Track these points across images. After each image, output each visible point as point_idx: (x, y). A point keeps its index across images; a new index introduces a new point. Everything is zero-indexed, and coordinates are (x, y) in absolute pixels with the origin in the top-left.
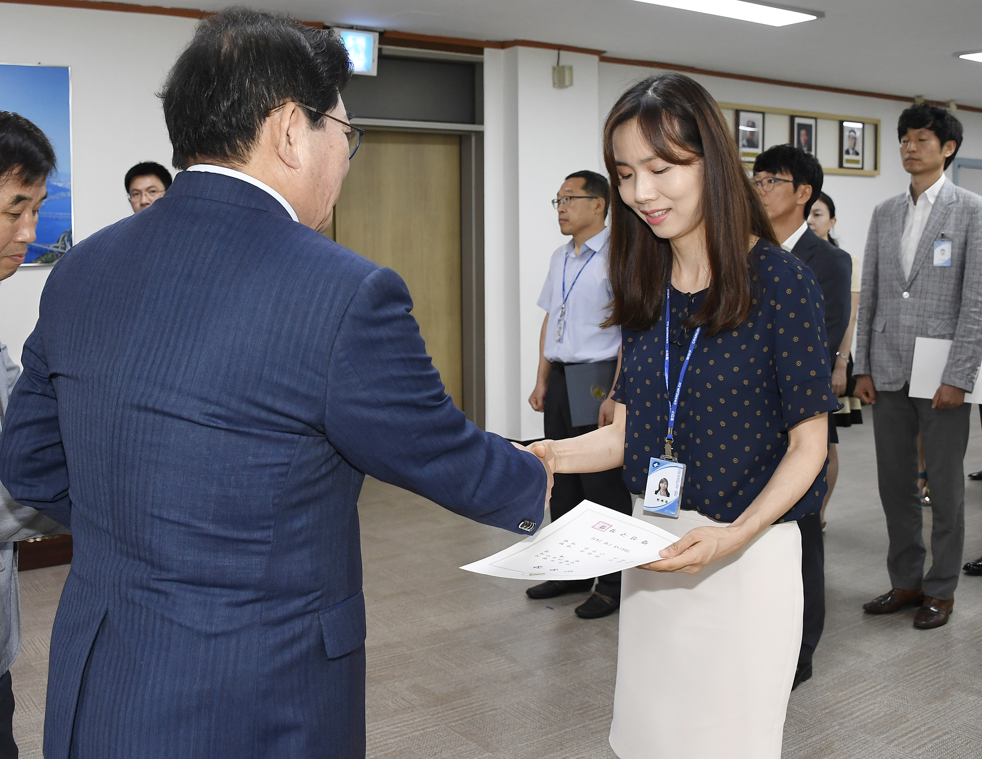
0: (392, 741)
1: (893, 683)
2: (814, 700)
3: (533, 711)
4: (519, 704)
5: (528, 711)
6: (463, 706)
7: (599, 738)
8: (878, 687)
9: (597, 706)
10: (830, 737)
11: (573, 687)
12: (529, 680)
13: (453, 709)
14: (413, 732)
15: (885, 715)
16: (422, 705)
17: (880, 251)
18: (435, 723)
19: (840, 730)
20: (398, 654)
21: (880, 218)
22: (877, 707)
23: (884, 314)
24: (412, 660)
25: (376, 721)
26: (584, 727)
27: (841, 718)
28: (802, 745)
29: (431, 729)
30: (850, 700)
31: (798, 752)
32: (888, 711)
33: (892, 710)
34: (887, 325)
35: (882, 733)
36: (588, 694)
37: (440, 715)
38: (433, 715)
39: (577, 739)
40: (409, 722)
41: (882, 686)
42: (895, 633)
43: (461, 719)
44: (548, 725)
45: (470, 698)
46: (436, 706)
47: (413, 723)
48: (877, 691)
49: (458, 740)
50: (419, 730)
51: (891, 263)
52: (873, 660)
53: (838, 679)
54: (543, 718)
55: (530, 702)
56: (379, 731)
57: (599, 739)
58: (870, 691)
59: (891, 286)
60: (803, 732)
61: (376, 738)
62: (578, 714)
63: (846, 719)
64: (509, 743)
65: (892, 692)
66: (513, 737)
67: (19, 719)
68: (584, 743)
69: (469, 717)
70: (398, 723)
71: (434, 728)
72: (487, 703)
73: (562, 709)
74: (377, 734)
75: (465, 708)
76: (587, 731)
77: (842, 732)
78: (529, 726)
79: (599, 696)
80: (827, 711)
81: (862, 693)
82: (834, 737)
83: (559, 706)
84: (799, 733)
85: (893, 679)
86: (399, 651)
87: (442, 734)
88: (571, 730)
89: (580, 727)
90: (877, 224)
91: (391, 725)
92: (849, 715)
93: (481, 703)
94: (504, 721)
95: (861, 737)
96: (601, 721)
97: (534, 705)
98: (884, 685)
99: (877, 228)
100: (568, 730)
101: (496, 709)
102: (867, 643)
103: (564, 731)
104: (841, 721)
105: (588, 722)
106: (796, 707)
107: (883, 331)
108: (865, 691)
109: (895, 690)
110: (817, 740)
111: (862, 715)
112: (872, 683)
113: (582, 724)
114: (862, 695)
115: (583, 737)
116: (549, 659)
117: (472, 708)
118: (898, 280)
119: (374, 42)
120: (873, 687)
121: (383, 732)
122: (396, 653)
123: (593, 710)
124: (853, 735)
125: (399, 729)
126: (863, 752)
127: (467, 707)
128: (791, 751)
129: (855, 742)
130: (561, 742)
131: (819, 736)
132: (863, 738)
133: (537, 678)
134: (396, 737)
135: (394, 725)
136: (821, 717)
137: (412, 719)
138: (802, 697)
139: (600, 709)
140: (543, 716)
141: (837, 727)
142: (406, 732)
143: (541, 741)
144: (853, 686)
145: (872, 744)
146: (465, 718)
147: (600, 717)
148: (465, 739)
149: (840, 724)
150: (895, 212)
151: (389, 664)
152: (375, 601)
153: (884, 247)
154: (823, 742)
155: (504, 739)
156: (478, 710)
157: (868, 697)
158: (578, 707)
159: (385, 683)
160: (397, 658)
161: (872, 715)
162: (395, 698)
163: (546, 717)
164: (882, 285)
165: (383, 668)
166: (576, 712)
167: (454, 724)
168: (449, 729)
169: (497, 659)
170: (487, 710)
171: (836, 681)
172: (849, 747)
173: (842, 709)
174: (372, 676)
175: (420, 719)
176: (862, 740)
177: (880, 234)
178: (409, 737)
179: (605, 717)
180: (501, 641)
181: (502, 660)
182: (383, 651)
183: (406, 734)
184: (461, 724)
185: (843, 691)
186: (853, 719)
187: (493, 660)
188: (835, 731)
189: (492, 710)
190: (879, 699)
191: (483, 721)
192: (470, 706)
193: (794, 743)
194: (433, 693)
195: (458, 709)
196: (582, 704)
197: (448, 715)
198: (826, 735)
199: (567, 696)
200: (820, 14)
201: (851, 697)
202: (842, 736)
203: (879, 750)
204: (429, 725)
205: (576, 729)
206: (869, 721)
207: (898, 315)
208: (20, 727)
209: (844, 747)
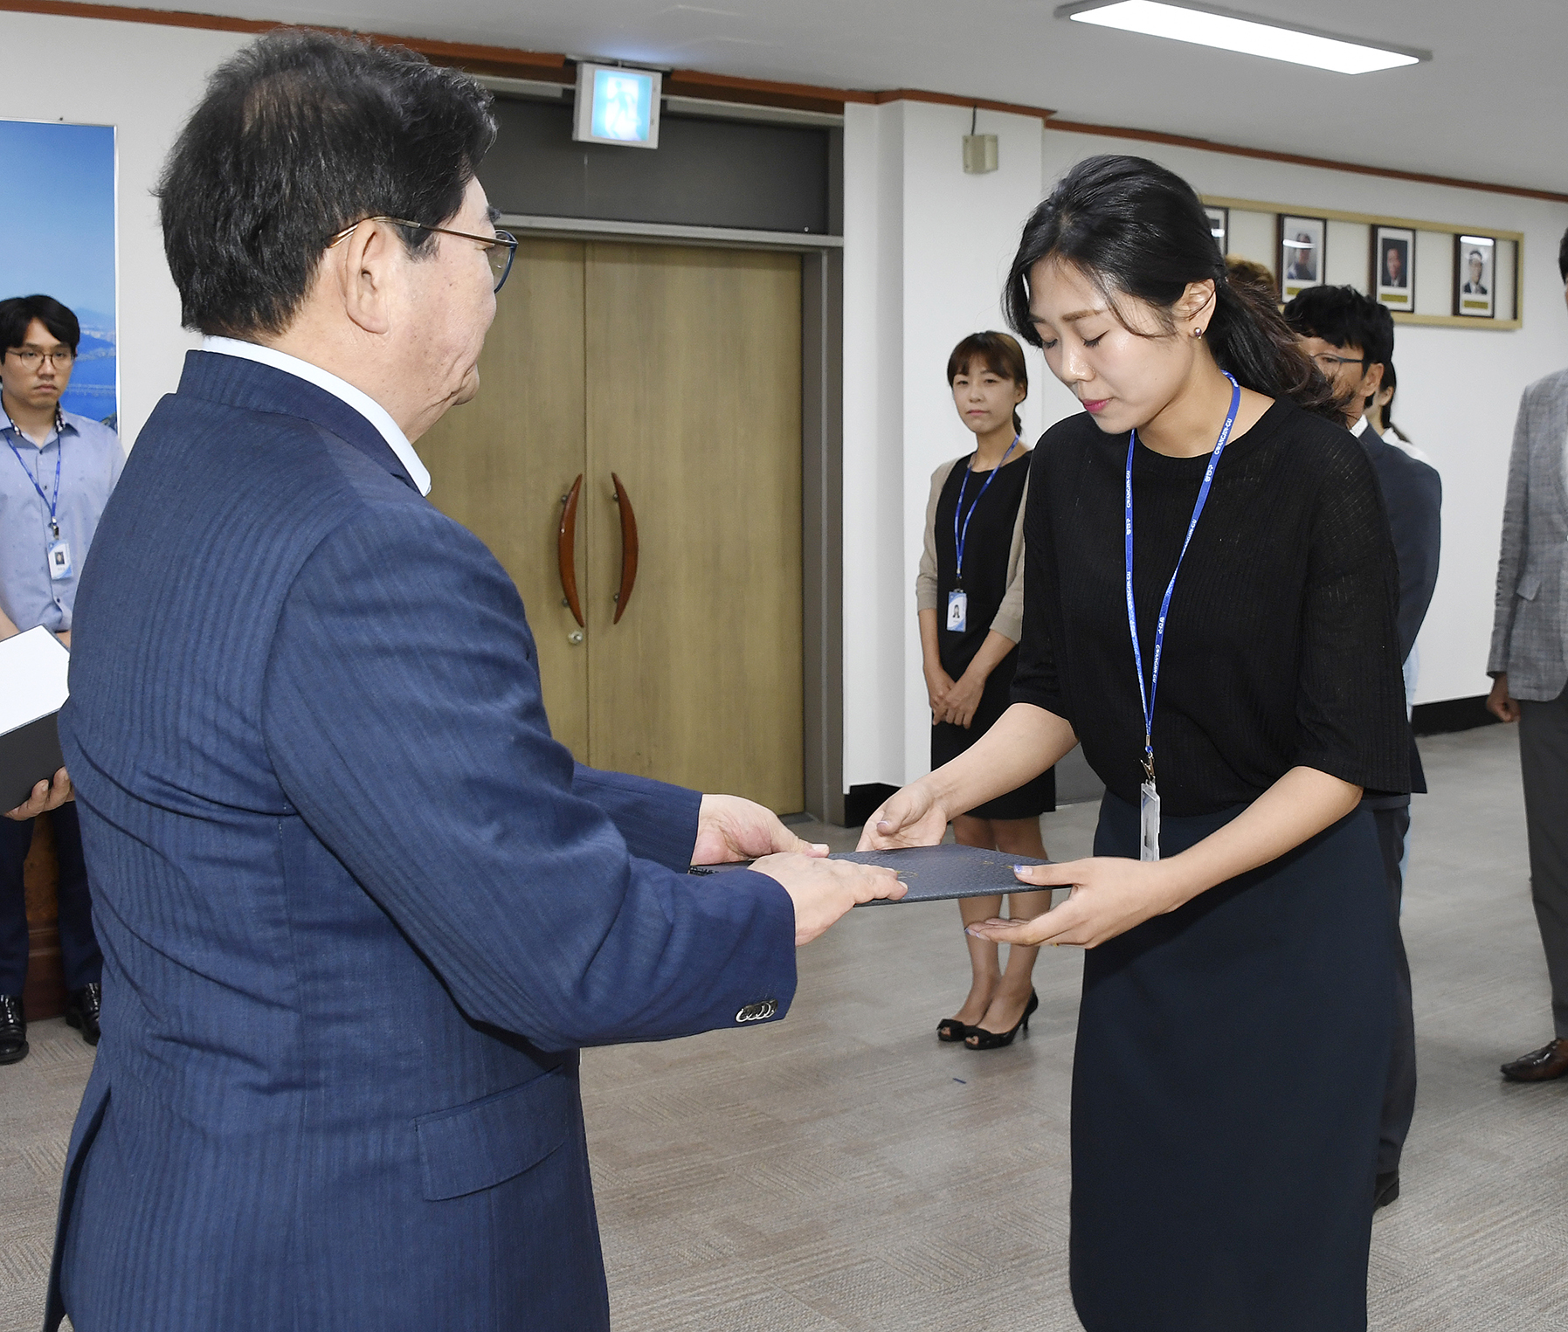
0: (691, 1318)
1: (1548, 1207)
2: (1415, 1237)
3: (934, 1262)
4: (910, 1251)
5: (926, 1263)
6: (813, 1255)
7: (1050, 1307)
8: (1524, 1214)
9: (1044, 1253)
10: (1443, 1301)
11: (1004, 1219)
12: (925, 1207)
13: (795, 1261)
14: (726, 1302)
15: (1536, 1261)
16: (741, 1255)
17: (1532, 463)
18: (765, 1286)
19: (1461, 1288)
20: (697, 1165)
21: (1533, 408)
22: (1523, 1247)
23: (1539, 569)
24: (722, 1175)
25: (660, 1283)
26: (1022, 1289)
27: (1462, 1268)
28: (1396, 1314)
29: (759, 1297)
30: (1477, 1237)
31: (1389, 1327)
32: (1541, 1254)
33: (1547, 1254)
34: (1543, 589)
35: (1532, 1292)
36: (1028, 1231)
37: (772, 1271)
38: (758, 1272)
39: (1012, 1310)
40: (719, 1285)
41: (1530, 1211)
42: (1551, 1119)
43: (809, 1279)
44: (960, 1287)
45: (825, 1241)
46: (765, 1255)
47: (727, 1287)
48: (1523, 1219)
49: (806, 1314)
50: (736, 1299)
51: (1549, 484)
52: (1514, 1166)
53: (1455, 1199)
54: (951, 1274)
55: (928, 1246)
56: (667, 1300)
57: (1048, 1310)
58: (1511, 1220)
59: (1551, 523)
60: (1398, 1292)
61: (661, 1313)
62: (1012, 1267)
63: (1471, 1269)
64: (894, 1319)
65: (1547, 1221)
66: (900, 1309)
67: (26, 1290)
68: (1023, 1316)
69: (822, 1274)
70: (700, 1287)
71: (763, 1295)
72: (854, 1250)
73: (984, 1257)
74: (663, 1306)
75: (815, 1258)
76: (1027, 1297)
77: (1464, 1292)
78: (927, 1289)
79: (1048, 1235)
80: (1438, 1255)
81: (1496, 1223)
82: (1450, 1300)
83: (978, 1254)
84: (1391, 1294)
85: (1549, 1199)
86: (699, 1160)
87: (777, 1304)
88: (1002, 1295)
89: (1015, 1290)
90: (1527, 418)
91: (687, 1291)
92: (1475, 1262)
93: (844, 1249)
94: (884, 1281)
95: (1496, 1300)
96: (1050, 1279)
97: (936, 1251)
98: (1534, 1209)
99: (1527, 423)
100: (995, 1294)
101: (870, 1260)
102: (1505, 1138)
103: (990, 1296)
104: (1462, 1273)
105: (1029, 1281)
106: (1385, 1250)
107: (1535, 600)
108: (1503, 1220)
109: (1552, 1218)
110: (1421, 1306)
111: (1498, 1261)
112: (1513, 1207)
113: (1019, 1285)
114: (1495, 1228)
115: (1023, 1306)
116: (960, 1171)
117: (828, 1258)
118: (1560, 513)
119: (654, 89)
120: (1516, 1213)
121: (675, 1302)
122: (694, 1163)
123: (1038, 1259)
124: (1483, 1297)
125: (701, 1298)
126: (1499, 1325)
127: (820, 1257)
128: (1379, 1326)
129: (1485, 1309)
130: (984, 1316)
131: (1424, 1299)
132: (1500, 1301)
133: (939, 1204)
134: (697, 1312)
135: (693, 1289)
136: (1429, 1266)
137: (725, 1280)
138: (1395, 1232)
139: (1050, 1258)
140: (952, 1272)
141: (1455, 1284)
142: (714, 1302)
143: (950, 1316)
144: (1480, 1213)
145: (1513, 1312)
146: (817, 1276)
147: (1050, 1270)
148: (817, 1313)
149: (1461, 1278)
150: (1557, 398)
151: (680, 1183)
152: (655, 1072)
153: (1537, 457)
154: (1432, 1309)
155: (885, 1311)
156: (839, 1261)
157: (1507, 1231)
158: (1012, 1255)
159: (675, 1215)
160: (695, 1171)
161: (1515, 1262)
162: (694, 1242)
163: (958, 1273)
164: (1535, 521)
165: (672, 1190)
166: (1009, 1263)
167: (797, 1287)
168: (790, 1296)
169: (871, 1171)
170: (855, 1261)
171: (1452, 1204)
172: (1475, 1317)
173: (1463, 1253)
174: (653, 1205)
175: (738, 1279)
176: (1498, 1305)
177: (1532, 435)
178: (720, 1311)
179: (1059, 1272)
180: (875, 1140)
181: (879, 1174)
182: (671, 1160)
183: (714, 1305)
184: (810, 1287)
185: (1465, 1221)
186: (1480, 1269)
187: (862, 1174)
188: (1452, 1290)
189: (864, 1262)
190: (1525, 1234)
191: (847, 1282)
192: (824, 1255)
193: (1382, 1312)
194: (760, 1233)
195: (804, 1261)
196: (1018, 1250)
197: (785, 1271)
198: (1437, 1298)
199: (993, 1233)
200: (1424, 55)
201: (1478, 1231)
202: (1463, 1297)
203: (1527, 1322)
204: (754, 1290)
205: (1007, 1293)
206: (1509, 1271)
207: (1559, 571)
208: (28, 1303)
209: (1468, 1318)
